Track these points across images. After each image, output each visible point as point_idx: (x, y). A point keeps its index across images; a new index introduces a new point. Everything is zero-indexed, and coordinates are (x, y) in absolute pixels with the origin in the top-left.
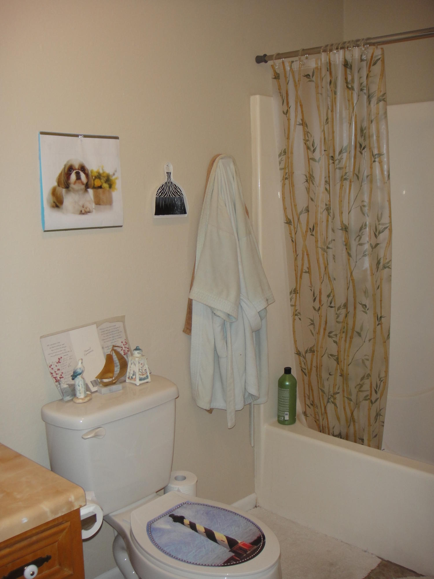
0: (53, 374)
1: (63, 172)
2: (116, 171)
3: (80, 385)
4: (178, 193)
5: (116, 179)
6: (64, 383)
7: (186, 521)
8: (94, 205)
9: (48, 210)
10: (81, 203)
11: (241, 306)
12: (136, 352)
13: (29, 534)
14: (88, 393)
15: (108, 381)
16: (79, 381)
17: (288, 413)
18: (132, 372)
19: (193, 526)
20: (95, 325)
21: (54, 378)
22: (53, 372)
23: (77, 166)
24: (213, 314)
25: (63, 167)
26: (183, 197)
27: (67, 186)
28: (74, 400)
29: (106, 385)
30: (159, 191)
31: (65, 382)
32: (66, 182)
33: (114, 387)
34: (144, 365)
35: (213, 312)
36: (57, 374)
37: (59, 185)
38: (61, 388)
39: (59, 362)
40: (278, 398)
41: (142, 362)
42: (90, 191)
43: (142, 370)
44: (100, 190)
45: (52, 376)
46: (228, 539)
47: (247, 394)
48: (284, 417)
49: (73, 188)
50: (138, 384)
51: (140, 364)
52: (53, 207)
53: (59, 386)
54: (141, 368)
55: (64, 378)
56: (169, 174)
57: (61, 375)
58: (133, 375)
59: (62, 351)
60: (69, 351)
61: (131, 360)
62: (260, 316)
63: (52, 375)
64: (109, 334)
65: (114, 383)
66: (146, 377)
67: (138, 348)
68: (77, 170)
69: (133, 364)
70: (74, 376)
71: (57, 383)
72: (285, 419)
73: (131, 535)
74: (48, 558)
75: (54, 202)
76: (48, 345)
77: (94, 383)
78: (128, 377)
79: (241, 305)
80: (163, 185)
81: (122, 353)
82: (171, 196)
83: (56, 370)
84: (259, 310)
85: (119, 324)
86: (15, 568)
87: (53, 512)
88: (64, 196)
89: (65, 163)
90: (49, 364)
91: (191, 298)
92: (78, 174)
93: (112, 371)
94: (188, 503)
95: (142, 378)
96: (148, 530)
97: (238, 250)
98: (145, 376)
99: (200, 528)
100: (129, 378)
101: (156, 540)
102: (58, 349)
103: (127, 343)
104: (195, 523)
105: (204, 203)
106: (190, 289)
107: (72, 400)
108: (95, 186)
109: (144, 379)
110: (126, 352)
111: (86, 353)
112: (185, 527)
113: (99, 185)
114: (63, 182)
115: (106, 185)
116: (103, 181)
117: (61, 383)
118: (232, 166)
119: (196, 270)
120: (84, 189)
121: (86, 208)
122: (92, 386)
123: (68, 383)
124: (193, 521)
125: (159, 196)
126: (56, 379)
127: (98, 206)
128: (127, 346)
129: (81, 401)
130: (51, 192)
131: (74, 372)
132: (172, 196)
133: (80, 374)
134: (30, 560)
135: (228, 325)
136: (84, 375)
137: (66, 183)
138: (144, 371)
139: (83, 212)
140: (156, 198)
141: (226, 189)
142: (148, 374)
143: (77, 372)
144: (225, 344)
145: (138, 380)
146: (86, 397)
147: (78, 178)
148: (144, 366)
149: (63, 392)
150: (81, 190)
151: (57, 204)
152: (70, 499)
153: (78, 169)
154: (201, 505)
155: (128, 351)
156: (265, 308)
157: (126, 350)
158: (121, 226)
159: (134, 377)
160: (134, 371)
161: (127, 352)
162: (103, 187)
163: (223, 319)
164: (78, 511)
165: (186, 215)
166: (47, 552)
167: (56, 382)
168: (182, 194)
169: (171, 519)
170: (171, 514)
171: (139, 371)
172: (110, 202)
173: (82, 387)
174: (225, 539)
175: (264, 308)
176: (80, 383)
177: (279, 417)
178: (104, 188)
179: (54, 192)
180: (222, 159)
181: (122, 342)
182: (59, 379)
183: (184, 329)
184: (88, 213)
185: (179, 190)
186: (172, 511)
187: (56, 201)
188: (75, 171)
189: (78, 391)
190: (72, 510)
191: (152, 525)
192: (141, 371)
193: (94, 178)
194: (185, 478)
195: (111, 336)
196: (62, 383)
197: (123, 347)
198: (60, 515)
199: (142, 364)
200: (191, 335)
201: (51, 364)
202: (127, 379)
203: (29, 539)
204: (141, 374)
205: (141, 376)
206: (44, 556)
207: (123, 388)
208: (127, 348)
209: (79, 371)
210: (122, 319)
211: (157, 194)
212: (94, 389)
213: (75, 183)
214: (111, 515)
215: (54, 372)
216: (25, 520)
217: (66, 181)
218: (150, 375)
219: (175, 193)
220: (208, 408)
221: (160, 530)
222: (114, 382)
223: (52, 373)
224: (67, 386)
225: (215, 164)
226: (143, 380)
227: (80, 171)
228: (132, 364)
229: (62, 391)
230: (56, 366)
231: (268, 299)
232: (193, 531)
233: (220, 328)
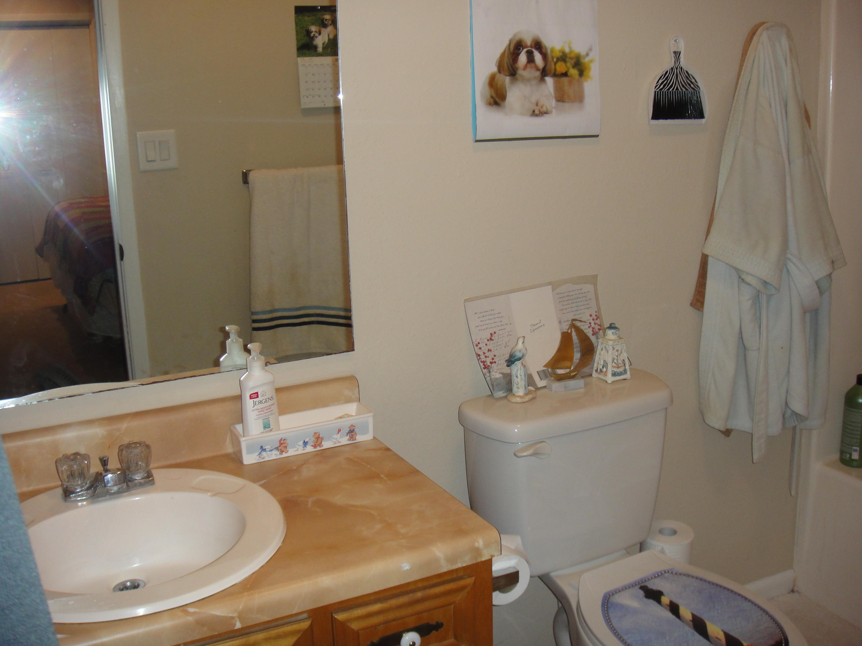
0: (481, 357)
1: (507, 51)
2: (591, 50)
3: (519, 376)
4: (692, 86)
5: (591, 61)
6: (496, 371)
7: (665, 600)
8: (554, 102)
9: (482, 110)
10: (534, 100)
11: (788, 271)
12: (610, 332)
13: (412, 587)
14: (531, 388)
15: (564, 373)
16: (517, 369)
17: (858, 448)
18: (602, 362)
19: (674, 609)
20: (550, 286)
21: (482, 362)
22: (481, 353)
23: (528, 41)
24: (741, 280)
25: (506, 43)
26: (699, 92)
27: (513, 73)
28: (508, 397)
29: (560, 378)
30: (660, 81)
31: (498, 370)
32: (512, 67)
33: (571, 383)
34: (621, 352)
35: (740, 277)
36: (486, 357)
37: (499, 71)
38: (491, 379)
39: (491, 339)
40: (844, 422)
41: (617, 347)
42: (549, 80)
43: (617, 360)
44: (565, 79)
45: (478, 360)
46: (728, 636)
47: (789, 413)
48: (851, 455)
49: (522, 76)
50: (609, 381)
51: (615, 350)
52: (490, 104)
53: (488, 374)
54: (616, 357)
55: (497, 364)
56: (677, 54)
57: (493, 359)
58: (603, 367)
59: (496, 322)
60: (507, 324)
61: (602, 343)
62: (819, 288)
63: (478, 358)
64: (570, 302)
65: (573, 377)
66: (623, 372)
67: (613, 325)
68: (530, 48)
69: (604, 349)
70: (511, 361)
71: (485, 371)
72: (853, 458)
73: (577, 609)
74: (438, 626)
75: (492, 97)
76: (476, 313)
77: (543, 375)
78: (596, 369)
79: (787, 268)
80: (667, 71)
81: (589, 332)
82: (680, 90)
83: (486, 351)
84: (816, 278)
85: (589, 287)
86: (389, 633)
87: (450, 560)
88: (507, 88)
89: (510, 36)
90: (476, 341)
91: (706, 252)
92: (530, 54)
93: (571, 359)
94: (672, 573)
95: (617, 373)
96: (603, 605)
97: (788, 178)
98: (621, 369)
99: (686, 612)
100: (597, 371)
101: (615, 622)
102: (491, 319)
103: (598, 317)
104: (678, 604)
105: (735, 101)
106: (706, 239)
107: (506, 397)
108: (557, 73)
109: (620, 374)
110: (595, 331)
111: (534, 328)
112: (661, 607)
113: (564, 71)
114: (506, 66)
115: (574, 72)
116: (569, 64)
117: (491, 370)
118: (784, 41)
119: (716, 209)
120: (539, 78)
121: (542, 107)
122: (539, 379)
123: (502, 371)
124: (676, 601)
125: (660, 90)
126: (485, 364)
127: (561, 104)
128: (598, 322)
129: (518, 400)
130: (487, 81)
131: (511, 356)
132: (682, 89)
133: (519, 359)
134: (412, 626)
135: (764, 299)
136: (528, 360)
137: (510, 68)
138: (620, 362)
139: (537, 112)
140: (655, 92)
141: (772, 79)
142: (627, 367)
143: (515, 356)
144: (757, 329)
145: (609, 374)
146: (526, 394)
147: (531, 59)
148: (621, 355)
149: (493, 386)
150: (535, 78)
151: (497, 99)
152: (476, 545)
153: (531, 46)
154: (693, 577)
155: (599, 329)
156: (830, 275)
157: (597, 327)
158: (597, 136)
159: (604, 370)
160: (605, 361)
161: (597, 331)
162: (569, 74)
163: (755, 288)
164: (489, 563)
165: (703, 121)
166: (437, 617)
167: (484, 368)
168: (698, 87)
169: (641, 593)
170: (642, 585)
171: (613, 361)
172: (579, 98)
173: (522, 380)
174: (722, 636)
175: (825, 274)
176: (519, 373)
177: (842, 452)
178: (571, 76)
179: (492, 82)
180: (767, 29)
181: (591, 316)
182: (489, 364)
183: (693, 301)
184: (545, 115)
185: (693, 81)
186: (645, 581)
187: (494, 96)
188: (525, 50)
189: (515, 384)
190: (479, 560)
191: (612, 598)
192: (615, 361)
193: (555, 60)
194: (675, 532)
195: (574, 305)
196: (493, 370)
197: (593, 322)
198: (459, 565)
199: (617, 351)
200: (702, 311)
201: (478, 341)
202: (594, 372)
203: (411, 595)
204: (615, 365)
205: (616, 370)
206: (434, 623)
207: (586, 385)
208: (599, 325)
209: (519, 355)
210: (593, 280)
211: (656, 87)
212: (541, 383)
213: (525, 68)
214: (552, 574)
215: (483, 354)
216: (406, 567)
217: (511, 65)
218: (630, 369)
219: (686, 85)
220: (723, 429)
221: (622, 607)
222: (573, 374)
223: (479, 355)
224: (501, 375)
225: (755, 38)
226: (619, 376)
227: (534, 50)
228: (602, 350)
229: (491, 384)
230: (486, 345)
231: (834, 260)
232: (674, 617)
233: (750, 302)
